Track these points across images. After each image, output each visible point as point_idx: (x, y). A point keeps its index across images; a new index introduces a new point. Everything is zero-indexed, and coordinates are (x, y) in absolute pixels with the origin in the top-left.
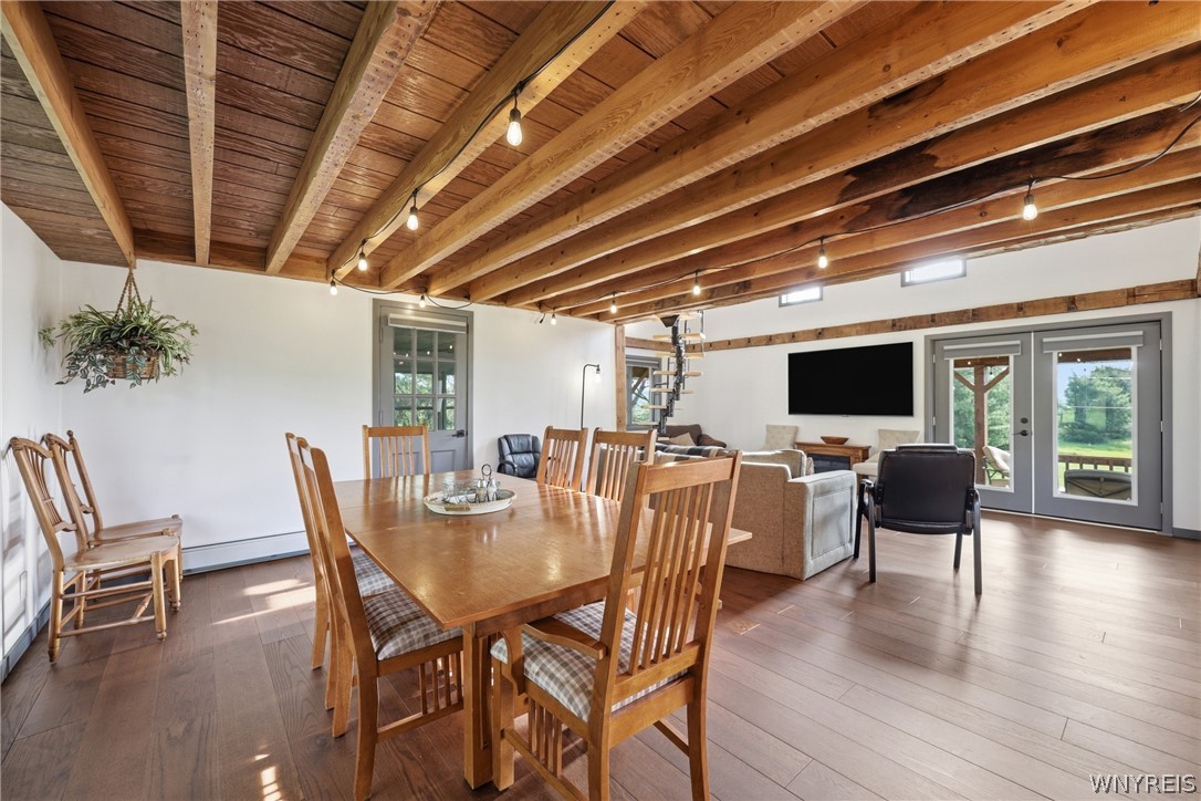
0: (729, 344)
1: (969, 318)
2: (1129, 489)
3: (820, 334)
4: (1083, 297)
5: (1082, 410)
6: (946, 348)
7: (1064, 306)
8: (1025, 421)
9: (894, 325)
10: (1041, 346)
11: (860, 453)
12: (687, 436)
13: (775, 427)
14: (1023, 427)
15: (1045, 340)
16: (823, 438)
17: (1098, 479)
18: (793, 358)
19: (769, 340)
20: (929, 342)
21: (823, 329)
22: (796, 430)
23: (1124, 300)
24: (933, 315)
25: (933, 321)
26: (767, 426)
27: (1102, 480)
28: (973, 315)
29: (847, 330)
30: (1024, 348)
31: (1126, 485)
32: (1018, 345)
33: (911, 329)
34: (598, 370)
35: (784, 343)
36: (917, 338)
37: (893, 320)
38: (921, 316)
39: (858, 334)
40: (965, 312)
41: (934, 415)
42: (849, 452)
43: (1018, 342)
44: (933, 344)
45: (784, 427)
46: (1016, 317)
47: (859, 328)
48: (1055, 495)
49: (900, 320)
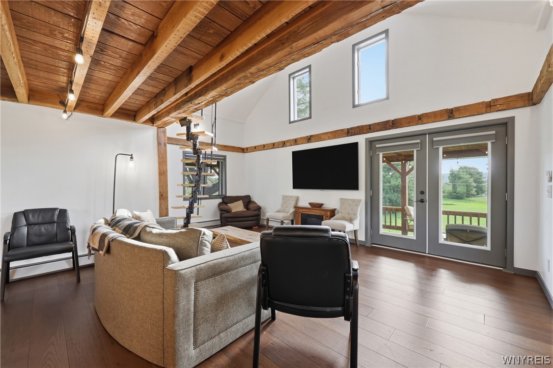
0: (264, 147)
1: (390, 126)
2: (485, 237)
3: (309, 139)
4: (458, 109)
5: (455, 185)
6: (377, 146)
7: (446, 116)
8: (423, 193)
9: (348, 132)
10: (432, 143)
11: (329, 213)
12: (241, 202)
13: (286, 197)
14: (421, 197)
15: (435, 139)
16: (310, 204)
17: (466, 231)
18: (295, 154)
19: (284, 144)
20: (368, 143)
21: (311, 136)
22: (297, 199)
23: (484, 110)
24: (370, 125)
25: (370, 129)
26: (283, 196)
27: (468, 231)
28: (393, 124)
29: (323, 137)
30: (422, 144)
31: (482, 235)
32: (418, 143)
33: (357, 134)
34: (132, 158)
35: (291, 145)
36: (361, 140)
37: (348, 129)
38: (363, 126)
39: (329, 139)
40: (388, 122)
41: (371, 189)
42: (322, 213)
43: (419, 141)
44: (371, 143)
45: (291, 197)
46: (417, 124)
47: (329, 135)
48: (440, 242)
49: (352, 128)
